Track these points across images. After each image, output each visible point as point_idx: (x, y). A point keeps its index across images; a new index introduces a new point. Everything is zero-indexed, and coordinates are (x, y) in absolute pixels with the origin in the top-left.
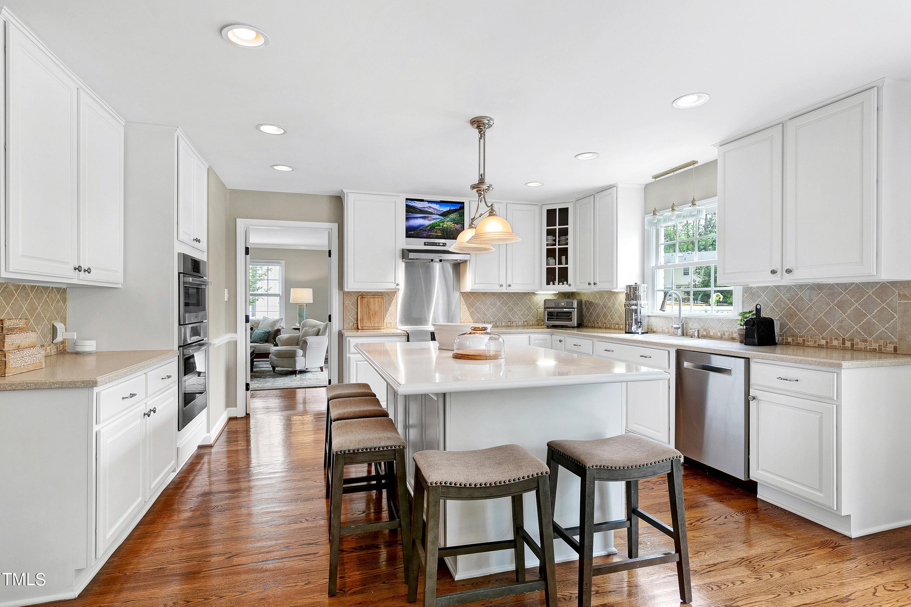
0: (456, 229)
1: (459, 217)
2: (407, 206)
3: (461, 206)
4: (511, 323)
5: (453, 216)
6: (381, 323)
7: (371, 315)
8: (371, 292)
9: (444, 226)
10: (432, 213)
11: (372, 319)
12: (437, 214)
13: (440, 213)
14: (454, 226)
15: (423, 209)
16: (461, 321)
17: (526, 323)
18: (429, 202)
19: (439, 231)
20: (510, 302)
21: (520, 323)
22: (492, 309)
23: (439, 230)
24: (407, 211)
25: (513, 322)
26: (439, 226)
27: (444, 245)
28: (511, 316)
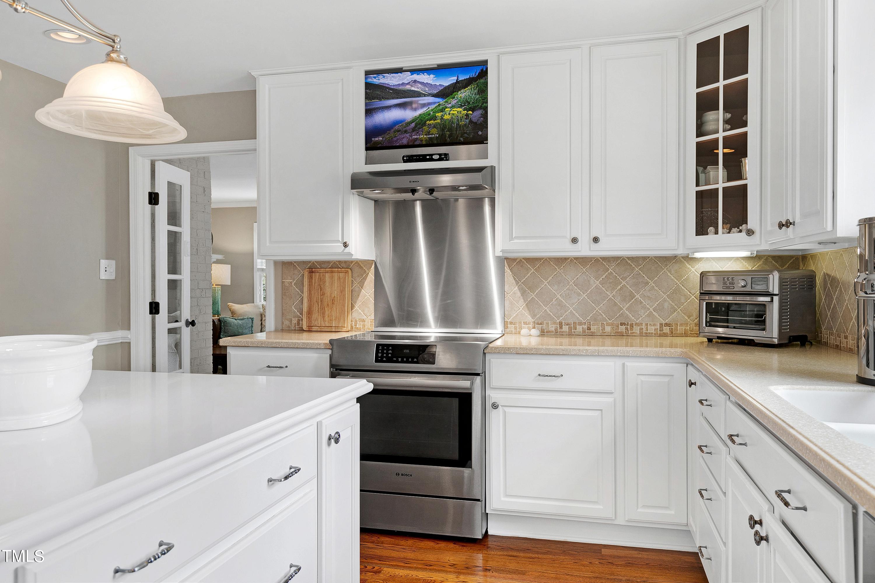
0: (471, 122)
1: (478, 93)
2: (368, 86)
3: (482, 70)
4: (627, 329)
5: (463, 94)
6: (342, 320)
7: (326, 304)
8: (328, 262)
9: (446, 117)
10: (418, 94)
11: (327, 313)
12: (430, 95)
13: (436, 92)
14: (467, 115)
15: (401, 88)
16: (506, 320)
17: (666, 330)
18: (413, 71)
19: (434, 131)
20: (624, 279)
21: (651, 329)
22: (579, 295)
23: (434, 127)
24: (368, 97)
25: (632, 326)
26: (434, 118)
27: (444, 157)
28: (627, 312)
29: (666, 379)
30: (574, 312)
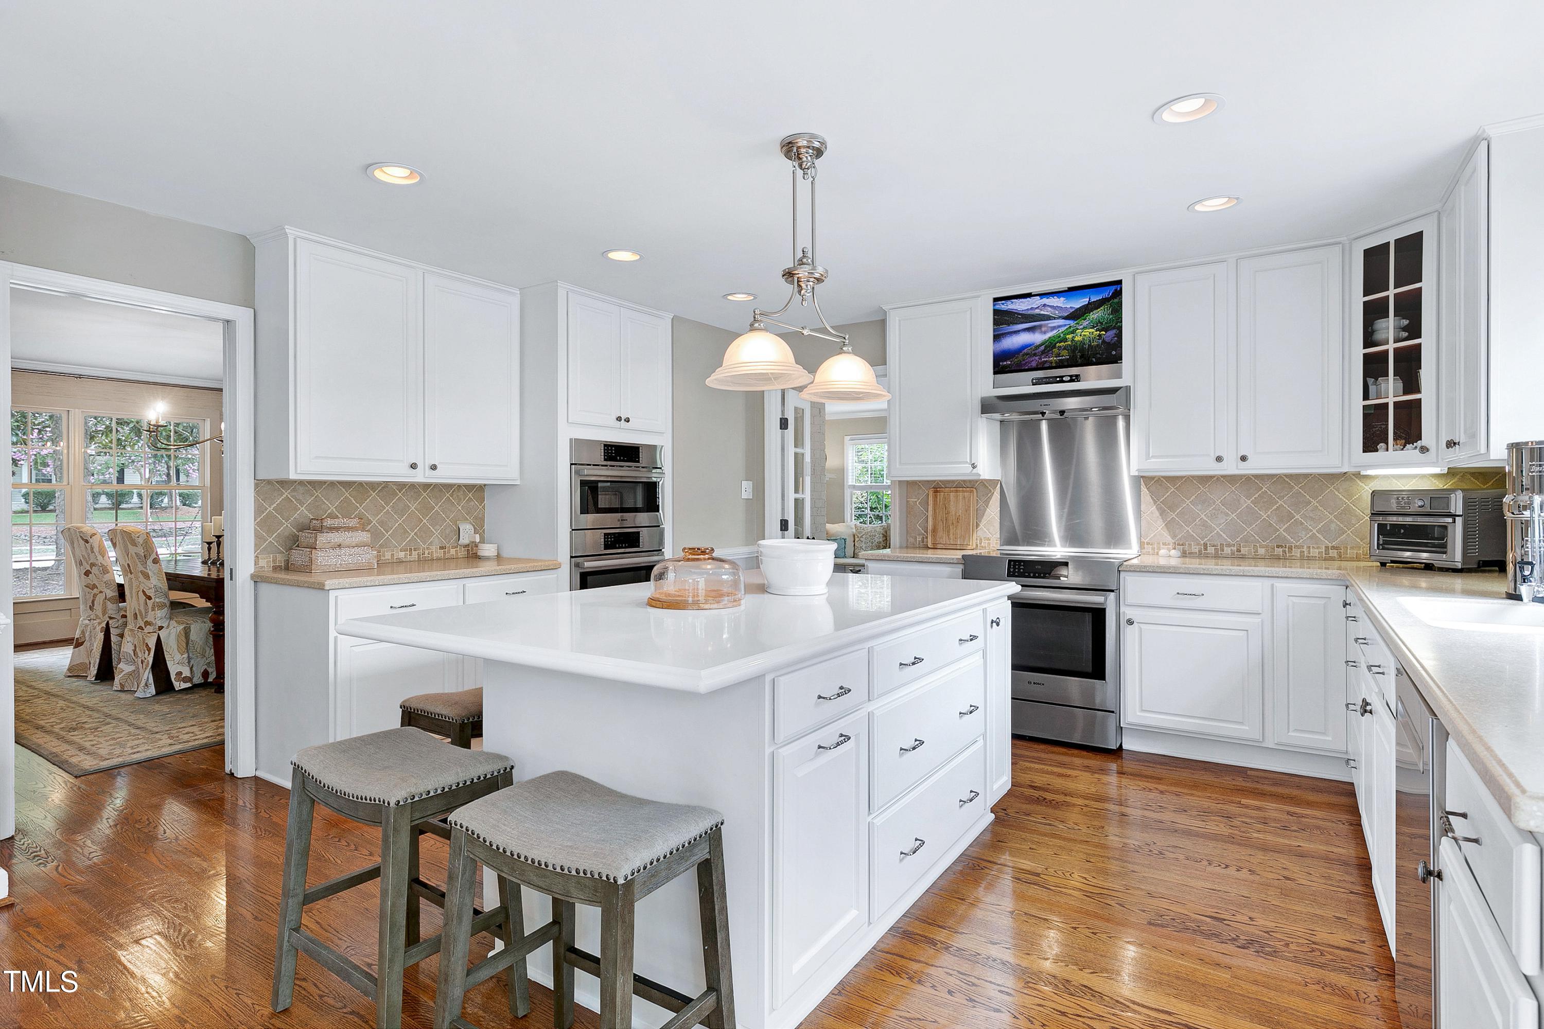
0: (1104, 342)
1: (1112, 313)
2: (996, 312)
3: (1116, 290)
4: (1284, 552)
5: (1095, 315)
6: (967, 539)
7: (951, 522)
8: (953, 481)
9: (1076, 339)
10: (1049, 318)
11: (951, 532)
12: (1060, 317)
13: (1066, 314)
14: (1100, 336)
15: (1029, 312)
16: (1143, 540)
17: (1333, 553)
18: (1042, 295)
19: (1065, 353)
20: (1281, 498)
21: (1315, 553)
22: (1227, 515)
23: (1065, 349)
24: (996, 323)
25: (1290, 548)
26: (1065, 340)
27: (1075, 378)
28: (1285, 534)
29: (1323, 602)
30: (1222, 533)
